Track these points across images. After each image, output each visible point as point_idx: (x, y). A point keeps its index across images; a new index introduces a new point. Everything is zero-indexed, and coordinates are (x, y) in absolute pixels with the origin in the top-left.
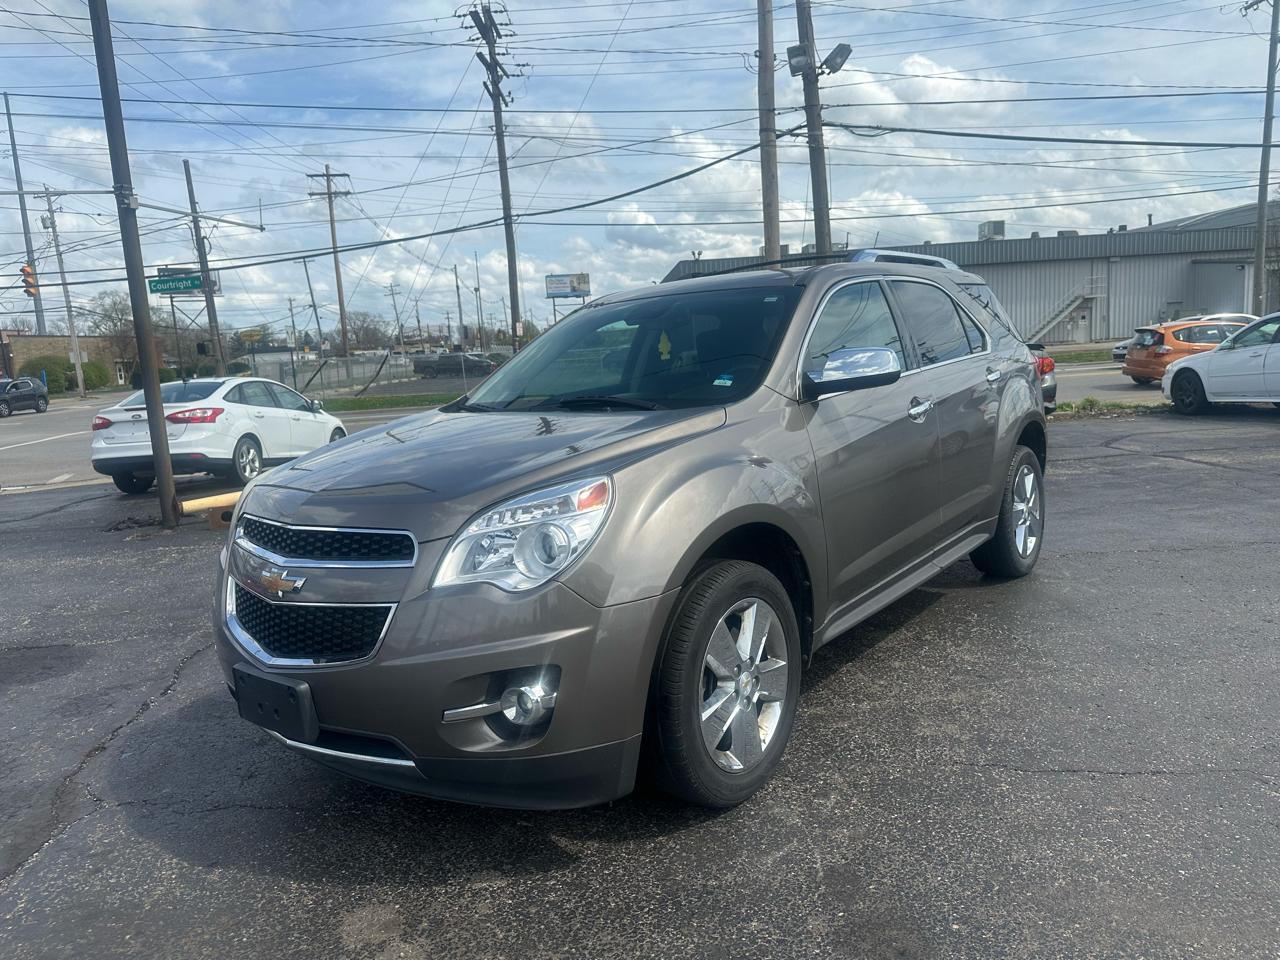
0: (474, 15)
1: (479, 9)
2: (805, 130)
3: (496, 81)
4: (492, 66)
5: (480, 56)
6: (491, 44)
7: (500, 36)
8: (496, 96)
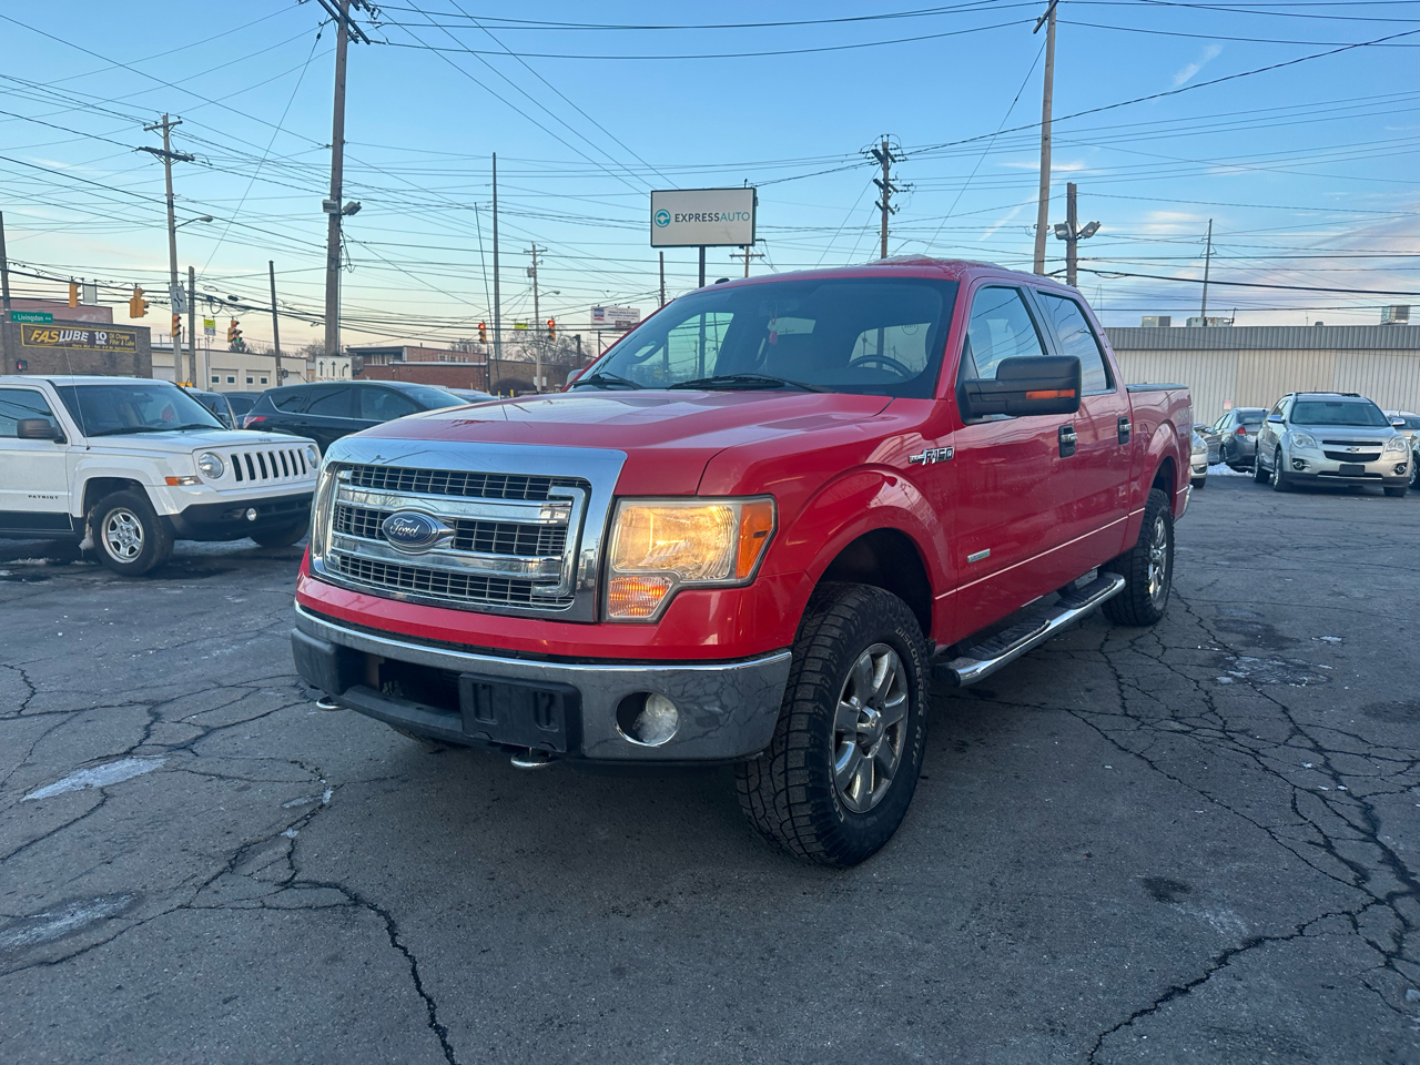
0: (876, 152)
1: (880, 148)
2: (1065, 273)
3: (886, 198)
4: (885, 186)
5: (876, 181)
6: (886, 169)
7: (894, 161)
8: (885, 209)
